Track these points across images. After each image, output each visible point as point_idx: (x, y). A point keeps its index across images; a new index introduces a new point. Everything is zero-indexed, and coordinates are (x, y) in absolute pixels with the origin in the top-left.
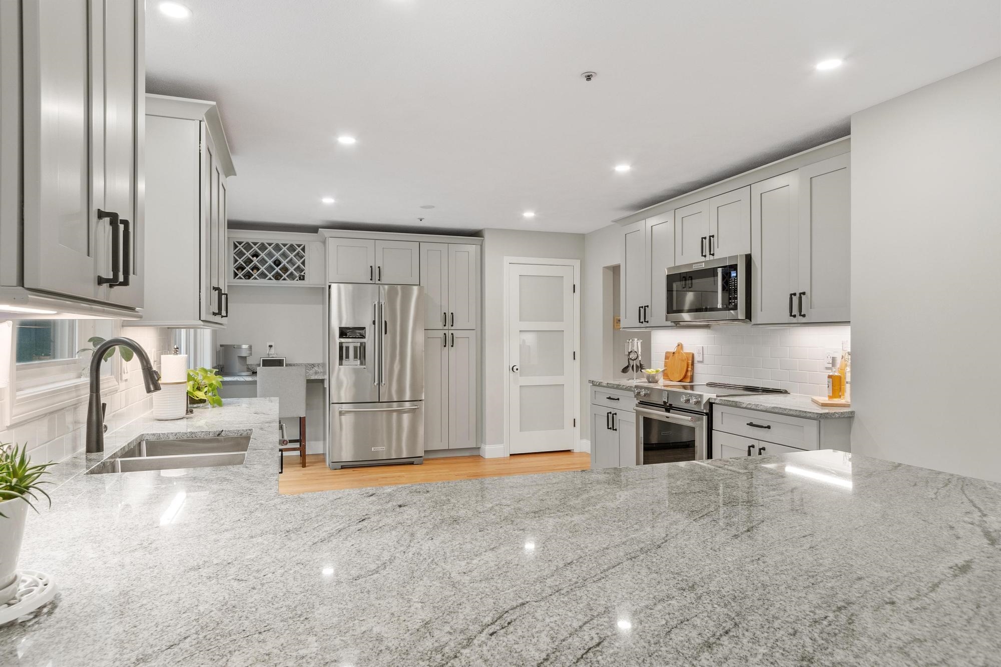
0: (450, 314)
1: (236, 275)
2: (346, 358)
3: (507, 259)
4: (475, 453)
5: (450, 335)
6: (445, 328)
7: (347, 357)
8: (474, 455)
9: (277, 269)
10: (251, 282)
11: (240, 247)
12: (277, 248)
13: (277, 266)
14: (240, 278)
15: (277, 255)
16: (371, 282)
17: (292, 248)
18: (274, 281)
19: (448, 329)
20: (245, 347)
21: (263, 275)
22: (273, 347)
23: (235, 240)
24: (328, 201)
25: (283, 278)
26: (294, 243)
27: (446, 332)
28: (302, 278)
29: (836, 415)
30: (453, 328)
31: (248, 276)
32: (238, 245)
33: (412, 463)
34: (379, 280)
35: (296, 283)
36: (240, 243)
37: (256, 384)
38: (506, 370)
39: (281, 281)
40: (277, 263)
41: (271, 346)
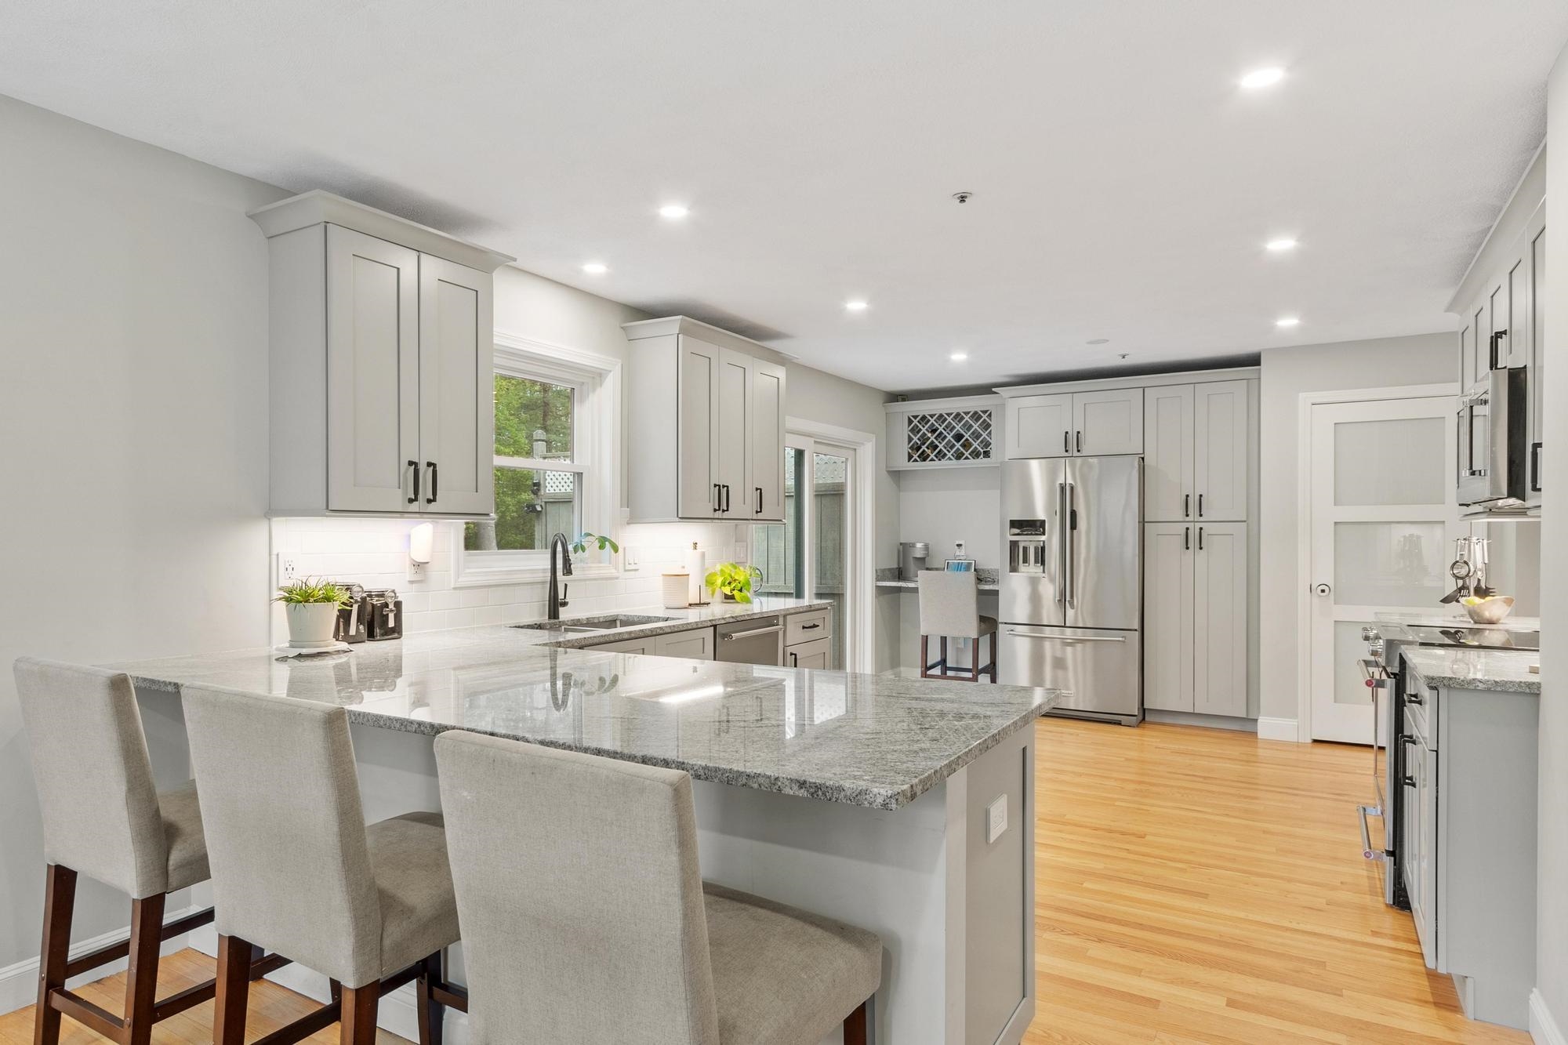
0: (1197, 498)
1: (910, 457)
2: (1024, 563)
3: (1305, 398)
4: (1248, 727)
5: (1197, 531)
6: (1188, 519)
7: (1025, 561)
8: (1244, 727)
9: (958, 445)
10: (927, 464)
11: (916, 422)
12: (958, 417)
13: (958, 441)
14: (916, 461)
15: (958, 428)
16: (1066, 454)
17: (976, 416)
18: (954, 461)
19: (1194, 522)
20: (919, 545)
21: (941, 455)
22: (963, 547)
23: (910, 415)
24: (959, 357)
25: (964, 457)
26: (978, 410)
27: (1190, 525)
28: (987, 454)
29: (1478, 683)
30: (1201, 519)
31: (924, 457)
32: (913, 419)
33: (1119, 723)
34: (1079, 451)
35: (982, 461)
36: (915, 417)
37: (918, 592)
38: (1303, 590)
39: (962, 461)
40: (958, 437)
41: (959, 545)
